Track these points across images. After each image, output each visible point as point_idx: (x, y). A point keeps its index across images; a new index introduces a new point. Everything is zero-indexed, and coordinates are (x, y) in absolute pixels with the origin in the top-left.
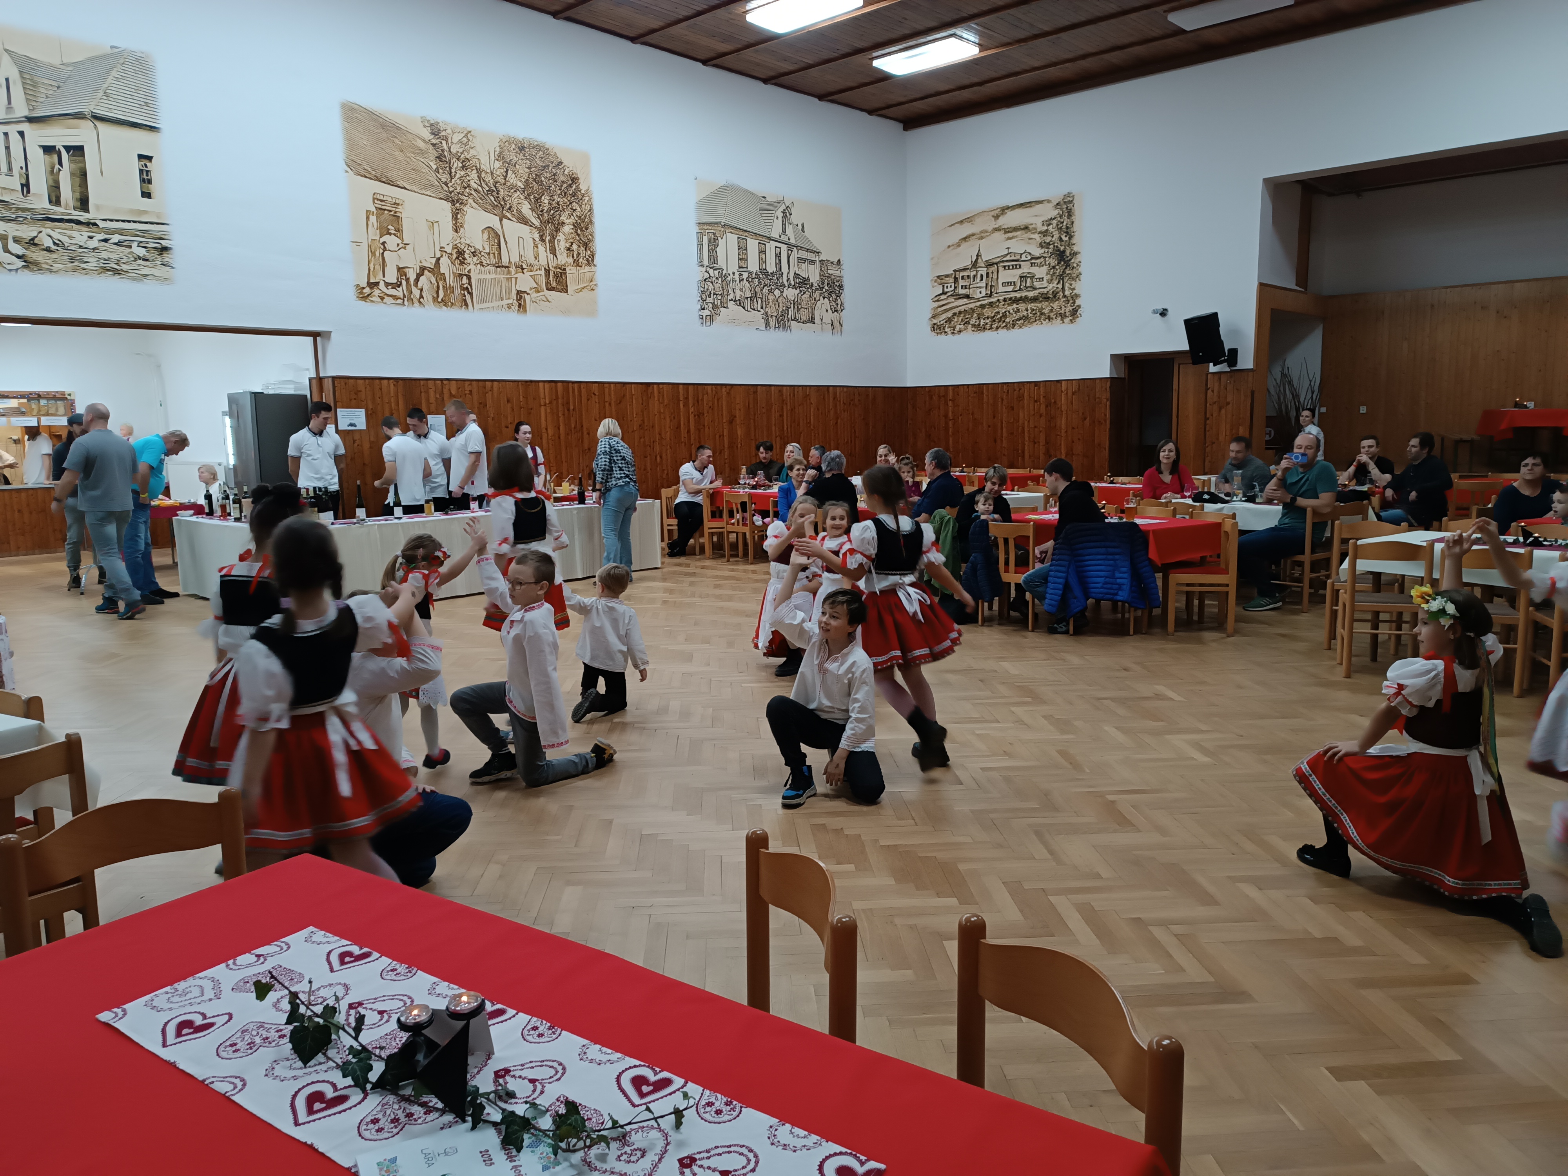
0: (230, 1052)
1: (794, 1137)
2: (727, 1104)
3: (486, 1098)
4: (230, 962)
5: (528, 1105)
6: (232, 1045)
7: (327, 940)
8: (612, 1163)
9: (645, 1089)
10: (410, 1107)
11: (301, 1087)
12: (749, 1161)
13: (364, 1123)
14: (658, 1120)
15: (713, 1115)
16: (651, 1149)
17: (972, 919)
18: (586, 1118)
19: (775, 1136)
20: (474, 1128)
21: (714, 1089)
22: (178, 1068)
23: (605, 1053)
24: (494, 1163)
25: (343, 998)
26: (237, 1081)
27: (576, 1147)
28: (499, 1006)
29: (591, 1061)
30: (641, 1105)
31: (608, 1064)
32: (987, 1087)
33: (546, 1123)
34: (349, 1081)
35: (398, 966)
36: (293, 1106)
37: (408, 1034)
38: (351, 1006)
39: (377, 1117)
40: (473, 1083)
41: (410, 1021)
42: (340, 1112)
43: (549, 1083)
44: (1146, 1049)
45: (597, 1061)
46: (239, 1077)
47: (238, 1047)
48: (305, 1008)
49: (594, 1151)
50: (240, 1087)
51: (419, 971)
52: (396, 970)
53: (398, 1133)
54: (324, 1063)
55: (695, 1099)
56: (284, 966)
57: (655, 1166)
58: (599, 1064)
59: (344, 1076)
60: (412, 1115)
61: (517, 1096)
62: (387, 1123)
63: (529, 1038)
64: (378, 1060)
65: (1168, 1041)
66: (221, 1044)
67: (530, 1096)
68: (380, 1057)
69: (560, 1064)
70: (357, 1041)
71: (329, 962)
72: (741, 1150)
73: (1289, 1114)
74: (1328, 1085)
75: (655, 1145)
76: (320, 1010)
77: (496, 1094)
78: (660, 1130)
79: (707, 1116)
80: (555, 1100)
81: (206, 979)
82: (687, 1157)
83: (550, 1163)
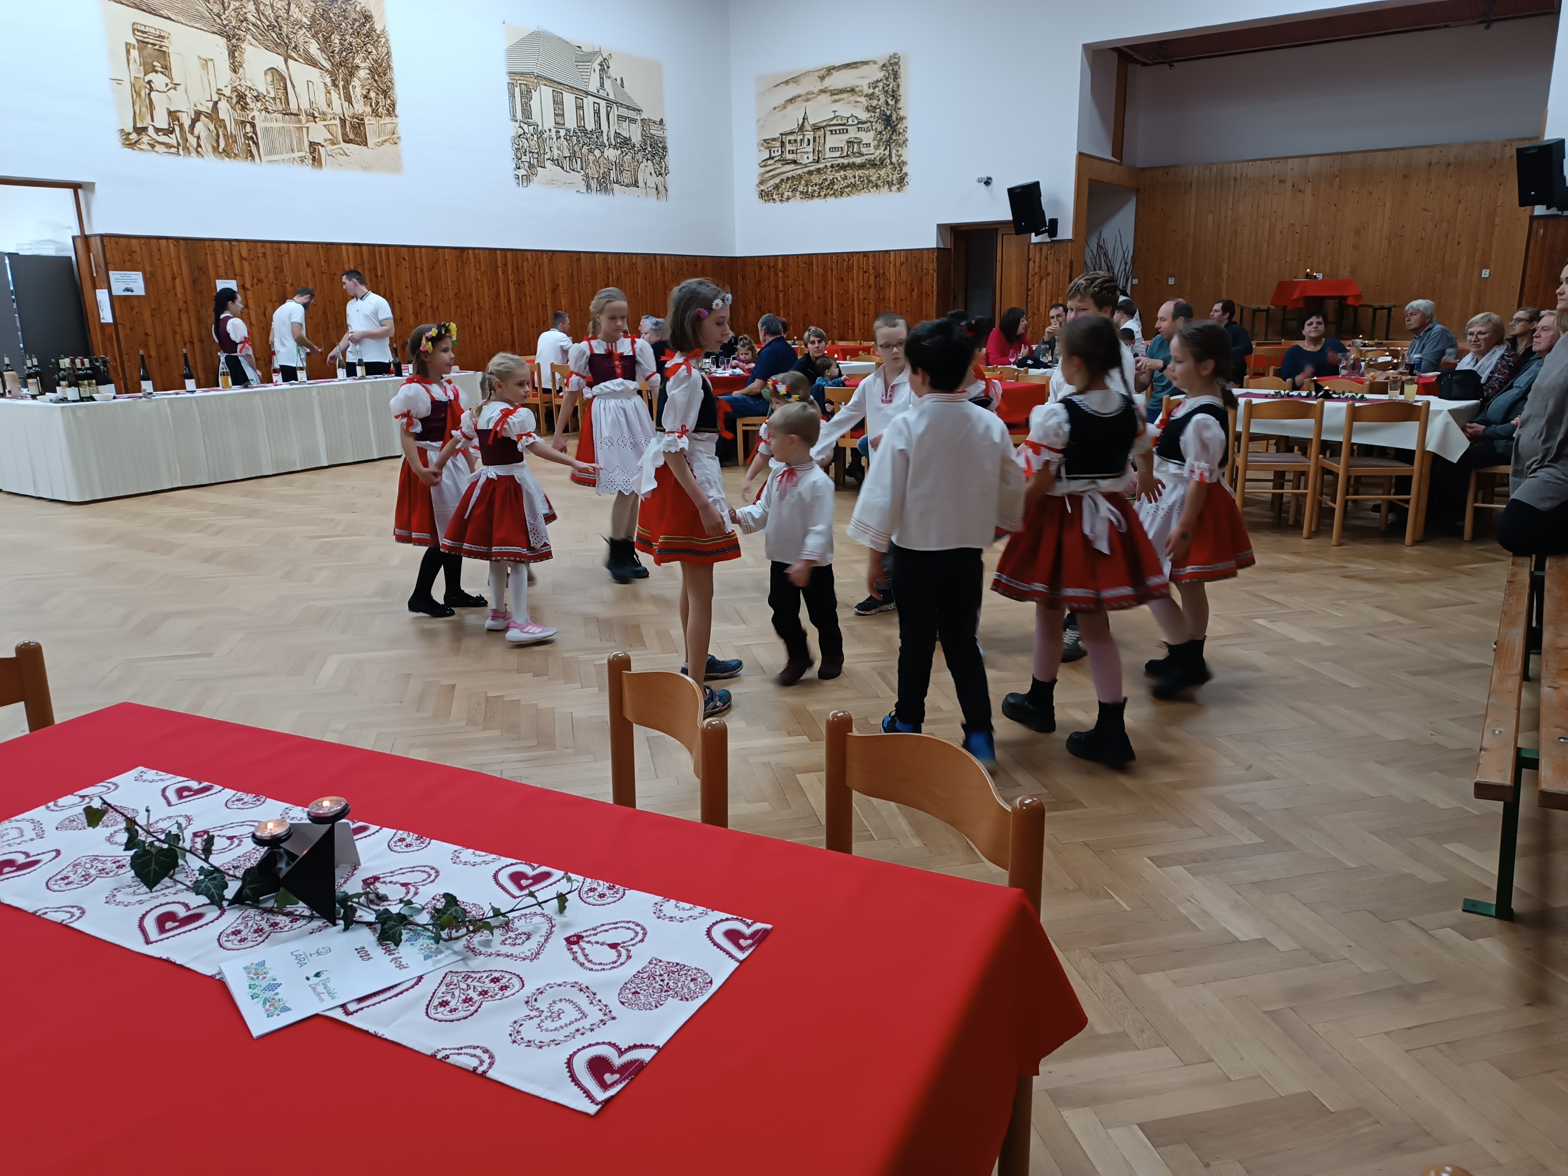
0: (62, 885)
1: (680, 910)
2: (609, 889)
3: (356, 900)
4: (51, 804)
5: (402, 905)
6: (62, 879)
7: (161, 777)
8: (496, 945)
9: (524, 882)
10: (274, 918)
11: (148, 909)
12: (637, 933)
13: (224, 935)
14: (542, 906)
15: (597, 899)
16: (535, 932)
17: (839, 715)
18: (466, 908)
19: (660, 910)
20: (346, 929)
21: (594, 876)
23: (479, 856)
24: (371, 958)
25: (186, 828)
26: (74, 910)
27: (458, 934)
28: (361, 824)
29: (465, 863)
30: (522, 896)
31: (483, 864)
33: (424, 918)
34: (204, 900)
35: (244, 796)
36: (142, 928)
37: (266, 848)
38: (195, 835)
39: (238, 929)
40: (342, 890)
41: (266, 835)
42: (196, 929)
43: (423, 885)
45: (471, 862)
46: (75, 906)
47: (70, 880)
48: (144, 832)
49: (477, 939)
50: (78, 915)
51: (268, 800)
52: (242, 799)
53: (263, 941)
54: (172, 887)
55: (576, 887)
57: (542, 946)
58: (474, 865)
60: (277, 924)
61: (389, 898)
62: (249, 933)
63: (396, 849)
64: (232, 880)
65: (1030, 801)
66: (50, 878)
67: (404, 897)
68: (234, 876)
69: (433, 868)
70: (207, 862)
71: (166, 798)
72: (627, 925)
73: (1117, 898)
74: (1151, 871)
75: (540, 928)
76: (162, 837)
77: (367, 898)
78: (543, 915)
79: (591, 900)
80: (430, 899)
81: (24, 822)
82: (573, 936)
83: (431, 952)
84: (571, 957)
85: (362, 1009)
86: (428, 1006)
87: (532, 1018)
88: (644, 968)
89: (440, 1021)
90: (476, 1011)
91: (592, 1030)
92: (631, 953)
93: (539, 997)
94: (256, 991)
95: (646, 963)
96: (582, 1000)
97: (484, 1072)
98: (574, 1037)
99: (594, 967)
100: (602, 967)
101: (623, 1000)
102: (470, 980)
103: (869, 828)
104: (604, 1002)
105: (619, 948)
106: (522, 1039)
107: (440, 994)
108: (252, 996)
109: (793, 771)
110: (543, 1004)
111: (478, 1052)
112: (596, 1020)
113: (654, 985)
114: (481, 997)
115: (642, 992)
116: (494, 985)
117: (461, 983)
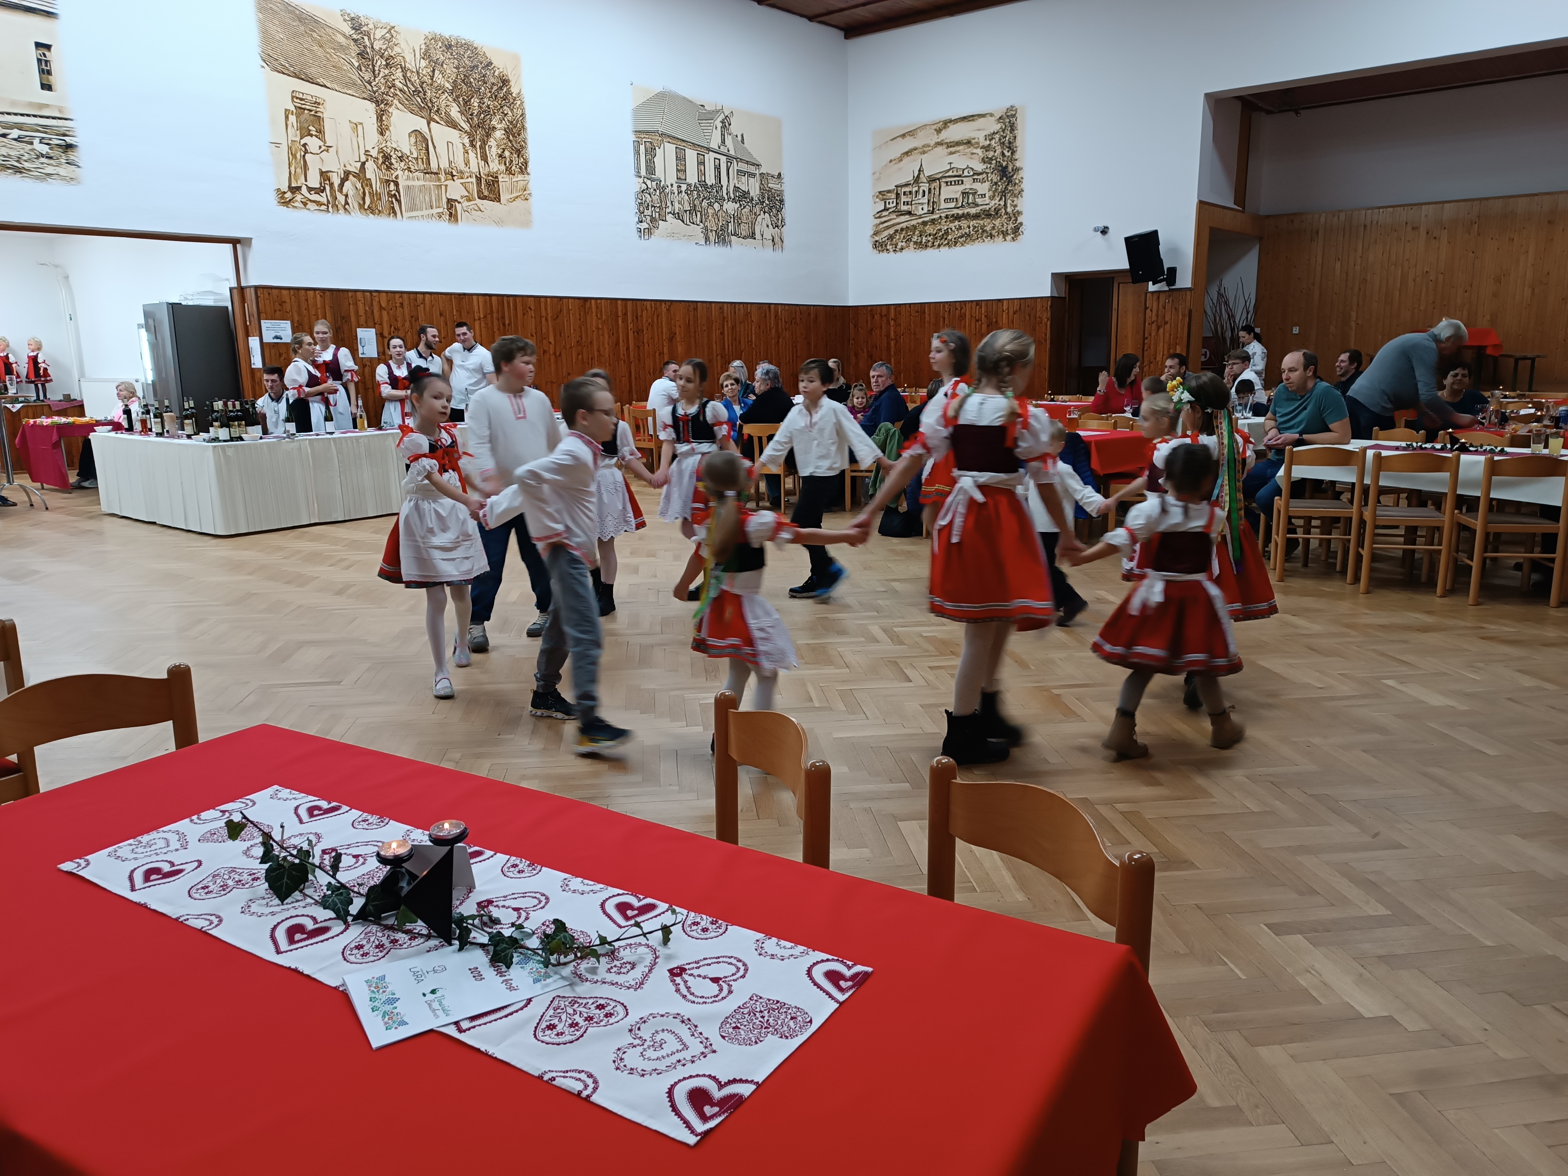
0: (203, 894)
1: (781, 948)
2: (712, 923)
3: (470, 924)
4: (195, 817)
5: (514, 929)
6: (203, 888)
7: (294, 796)
8: (602, 974)
9: (630, 913)
10: (394, 934)
11: (280, 921)
12: (738, 969)
13: (348, 949)
14: (647, 935)
15: (700, 933)
16: (640, 962)
18: (574, 935)
19: (762, 948)
20: (461, 949)
21: (698, 911)
22: (149, 909)
23: (587, 885)
24: (484, 978)
25: (315, 845)
26: (213, 918)
27: (566, 960)
28: (476, 848)
29: (574, 891)
30: (627, 926)
31: (591, 893)
33: (534, 943)
34: (331, 914)
35: (369, 817)
36: (273, 938)
37: (389, 867)
38: (324, 852)
39: (361, 943)
40: (458, 911)
41: (389, 855)
42: (322, 941)
43: (533, 911)
45: (580, 891)
46: (214, 914)
47: (210, 889)
48: (279, 847)
49: (584, 965)
50: (216, 922)
51: (391, 821)
52: (367, 820)
53: (384, 957)
54: (302, 900)
55: (680, 920)
57: (646, 976)
58: (583, 894)
60: (397, 941)
61: (502, 922)
62: (371, 949)
63: (509, 874)
64: (357, 897)
65: (1139, 856)
66: (192, 887)
67: (516, 921)
68: (359, 893)
69: (543, 895)
70: (335, 878)
71: (298, 816)
72: (729, 960)
73: (1232, 966)
74: (1268, 939)
75: (644, 959)
76: (295, 852)
77: (481, 920)
78: (648, 946)
79: (694, 934)
80: (540, 924)
81: (170, 833)
82: (677, 968)
83: (540, 976)
84: (674, 988)
85: (474, 1027)
86: (536, 1028)
87: (635, 1046)
88: (745, 1003)
89: (547, 1043)
90: (582, 1036)
91: (693, 1062)
92: (733, 988)
93: (643, 1026)
94: (376, 1004)
95: (747, 999)
96: (684, 1032)
97: (588, 1096)
98: (675, 1068)
99: (696, 1000)
100: (704, 1000)
101: (724, 1034)
102: (576, 1005)
103: (972, 880)
104: (706, 1036)
105: (721, 982)
106: (625, 1066)
107: (548, 1018)
108: (372, 1009)
109: (896, 818)
110: (646, 1033)
111: (583, 1076)
112: (697, 1053)
113: (755, 1021)
114: (587, 1022)
115: (742, 1027)
116: (599, 1012)
117: (568, 1008)
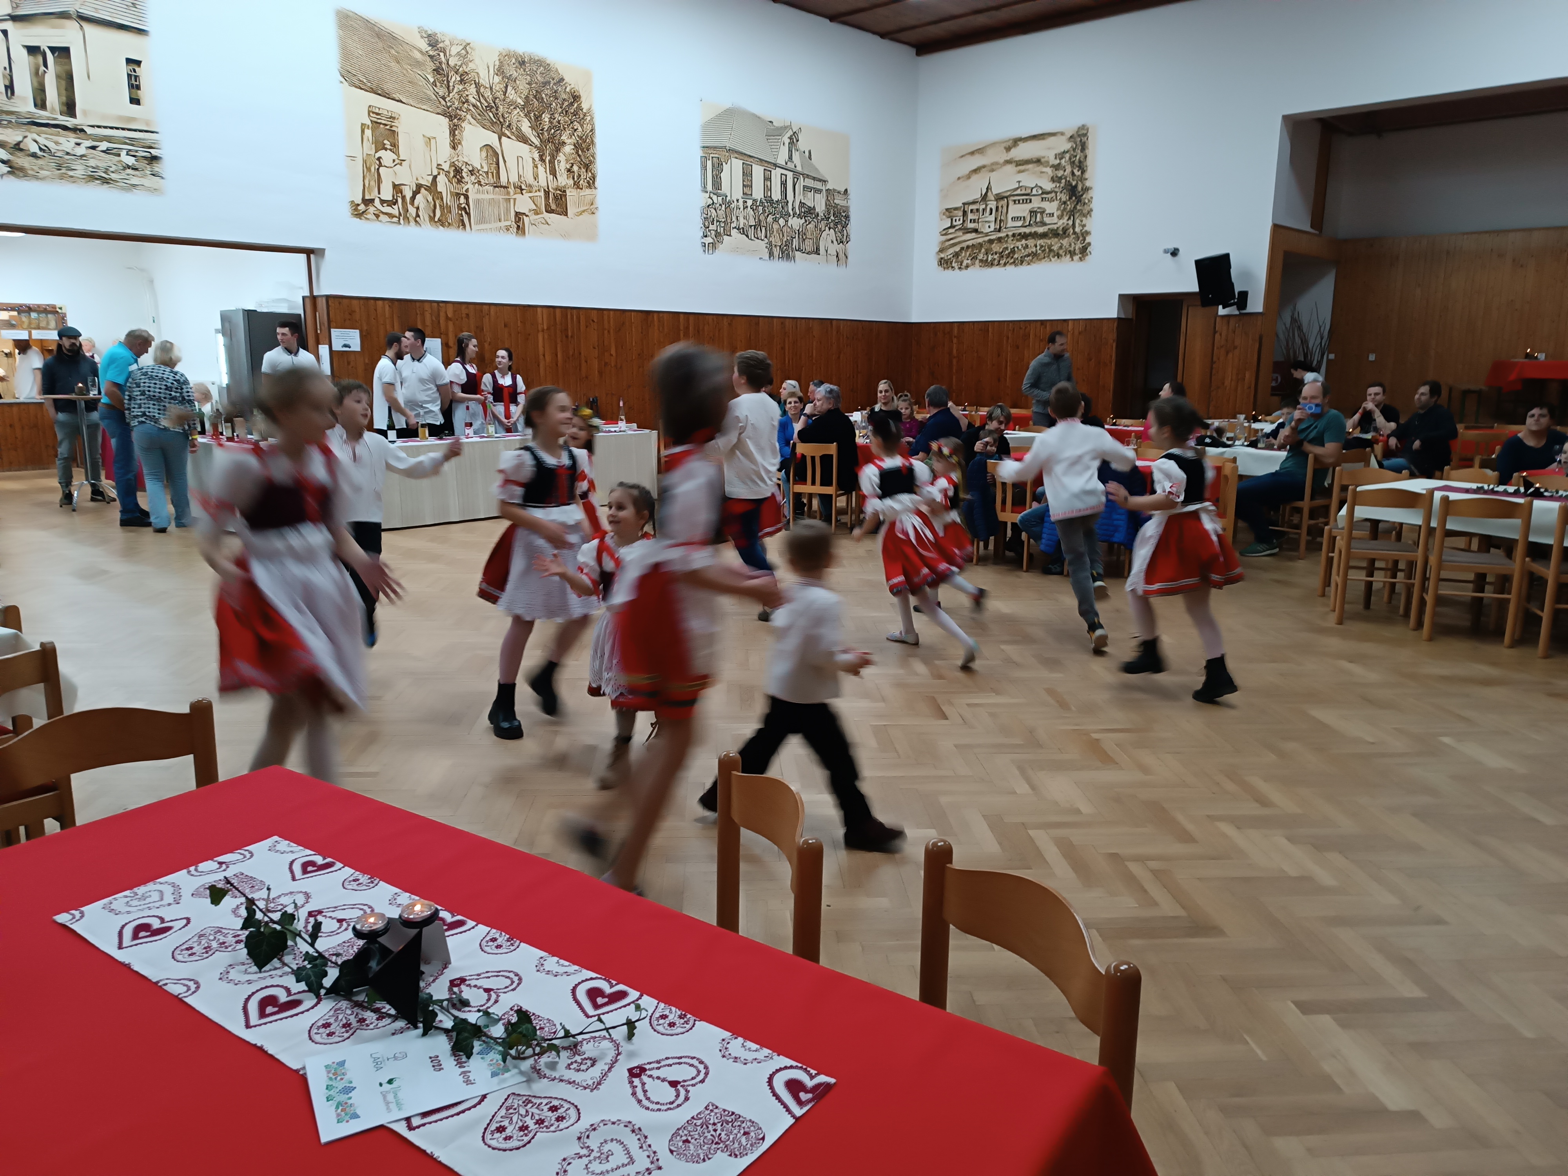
0: (186, 956)
1: (746, 1050)
2: (680, 1017)
3: (439, 1006)
4: (192, 868)
5: (481, 1013)
6: (187, 949)
7: (291, 849)
8: (561, 1071)
9: (600, 1000)
10: (363, 1013)
11: (254, 991)
12: (699, 1072)
13: (315, 1027)
14: (610, 1030)
15: (667, 1027)
16: (601, 1059)
17: (939, 844)
18: (538, 1028)
19: (726, 1048)
20: (425, 1034)
21: (668, 1002)
22: (132, 970)
23: (563, 965)
24: (442, 1069)
25: (303, 906)
26: (191, 984)
27: (526, 1055)
28: (459, 918)
29: (548, 972)
30: (595, 1016)
31: (565, 976)
32: (949, 1009)
33: (498, 1031)
34: (303, 986)
35: (361, 876)
36: (245, 1009)
37: (364, 941)
38: (310, 914)
39: (328, 1021)
40: (428, 991)
41: (366, 928)
42: (292, 1016)
43: (504, 993)
44: (1104, 973)
45: (554, 972)
46: (192, 980)
47: (194, 951)
48: (262, 915)
49: (545, 1059)
50: (193, 988)
51: (381, 882)
52: (358, 880)
53: (349, 1038)
54: (279, 968)
55: (647, 1011)
56: (246, 873)
57: (605, 1075)
58: (556, 976)
59: (298, 981)
60: (364, 1020)
61: (472, 1004)
62: (338, 1028)
63: (487, 949)
64: (334, 967)
65: (1126, 967)
66: (177, 947)
67: (484, 1005)
68: (336, 963)
69: (517, 975)
70: (313, 947)
71: (292, 871)
72: (692, 1062)
73: (1253, 1045)
74: (1294, 1018)
75: (606, 1055)
77: (450, 1002)
78: (612, 1040)
79: (660, 1028)
80: (508, 1009)
81: (166, 885)
82: (637, 1067)
83: (499, 1069)
84: (630, 1092)
85: (424, 1125)
86: (486, 1129)
87: (581, 1157)
88: (700, 1113)
89: (494, 1149)
90: (529, 1142)
92: (690, 1095)
93: (592, 1134)
94: (331, 1093)
95: (702, 1108)
96: (632, 1142)
99: (652, 1106)
100: (659, 1106)
101: (673, 1148)
102: (530, 1105)
104: (654, 1148)
105: (679, 1087)
107: (498, 1118)
108: (327, 1098)
110: (594, 1142)
112: (642, 1169)
113: (706, 1134)
114: (537, 1126)
115: (693, 1141)
116: (552, 1114)
117: (520, 1108)
